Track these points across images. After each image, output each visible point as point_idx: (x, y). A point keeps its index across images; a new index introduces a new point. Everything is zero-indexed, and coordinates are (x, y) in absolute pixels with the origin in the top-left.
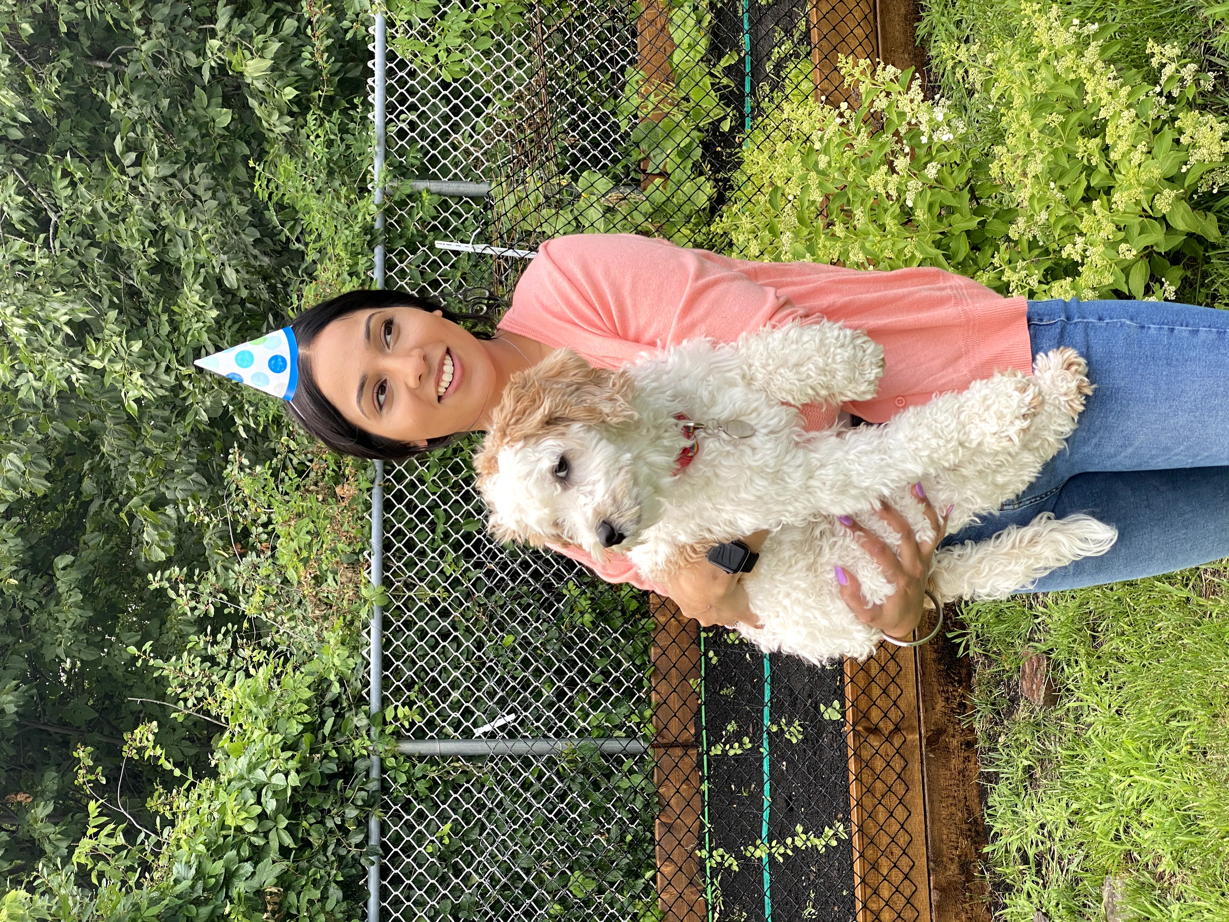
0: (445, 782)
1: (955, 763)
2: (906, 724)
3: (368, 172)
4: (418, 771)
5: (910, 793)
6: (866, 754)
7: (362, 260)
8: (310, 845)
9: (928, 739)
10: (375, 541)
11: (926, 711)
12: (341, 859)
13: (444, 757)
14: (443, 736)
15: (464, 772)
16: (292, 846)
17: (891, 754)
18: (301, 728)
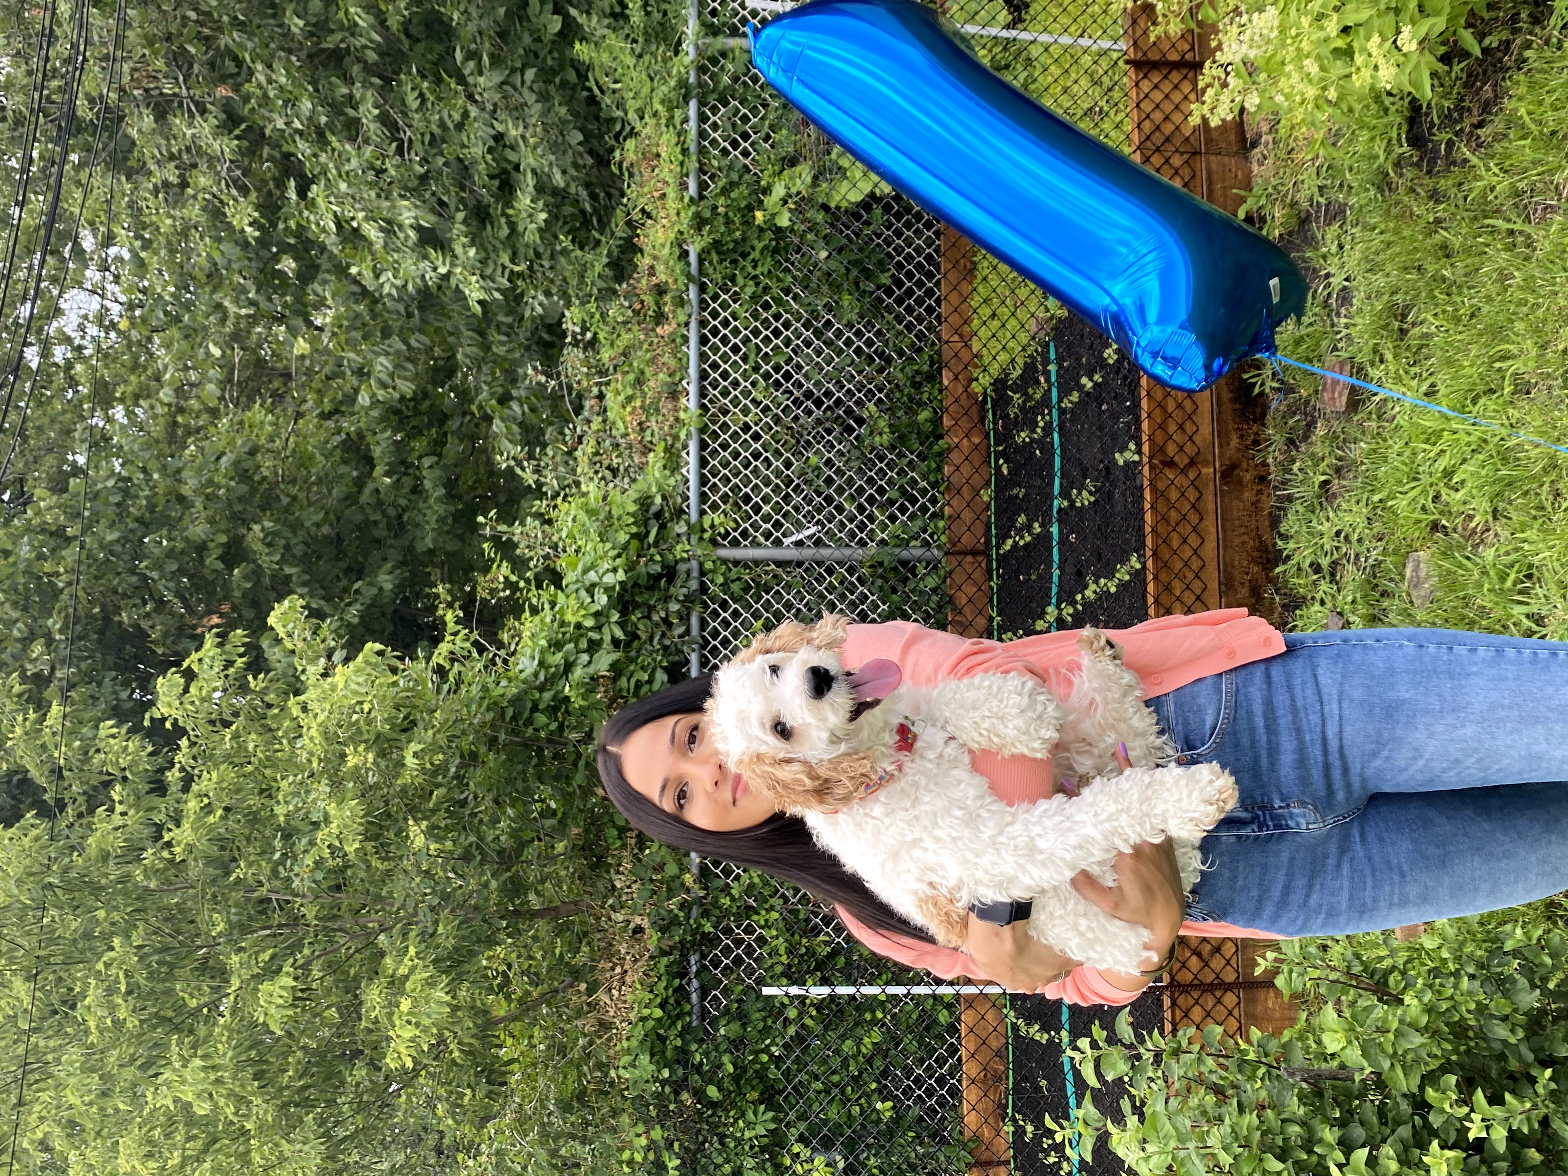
0: (758, 584)
1: (1248, 495)
2: (1201, 458)
3: (683, 33)
4: (733, 575)
5: (1204, 522)
6: (1161, 486)
7: (678, 113)
8: (639, 638)
9: (1222, 473)
10: (693, 371)
11: (1221, 446)
12: (665, 648)
13: (757, 563)
14: (755, 544)
15: (775, 576)
16: (623, 637)
17: (1186, 485)
18: (628, 537)
